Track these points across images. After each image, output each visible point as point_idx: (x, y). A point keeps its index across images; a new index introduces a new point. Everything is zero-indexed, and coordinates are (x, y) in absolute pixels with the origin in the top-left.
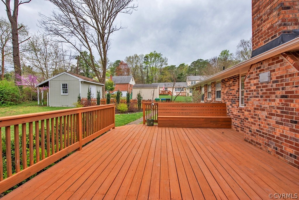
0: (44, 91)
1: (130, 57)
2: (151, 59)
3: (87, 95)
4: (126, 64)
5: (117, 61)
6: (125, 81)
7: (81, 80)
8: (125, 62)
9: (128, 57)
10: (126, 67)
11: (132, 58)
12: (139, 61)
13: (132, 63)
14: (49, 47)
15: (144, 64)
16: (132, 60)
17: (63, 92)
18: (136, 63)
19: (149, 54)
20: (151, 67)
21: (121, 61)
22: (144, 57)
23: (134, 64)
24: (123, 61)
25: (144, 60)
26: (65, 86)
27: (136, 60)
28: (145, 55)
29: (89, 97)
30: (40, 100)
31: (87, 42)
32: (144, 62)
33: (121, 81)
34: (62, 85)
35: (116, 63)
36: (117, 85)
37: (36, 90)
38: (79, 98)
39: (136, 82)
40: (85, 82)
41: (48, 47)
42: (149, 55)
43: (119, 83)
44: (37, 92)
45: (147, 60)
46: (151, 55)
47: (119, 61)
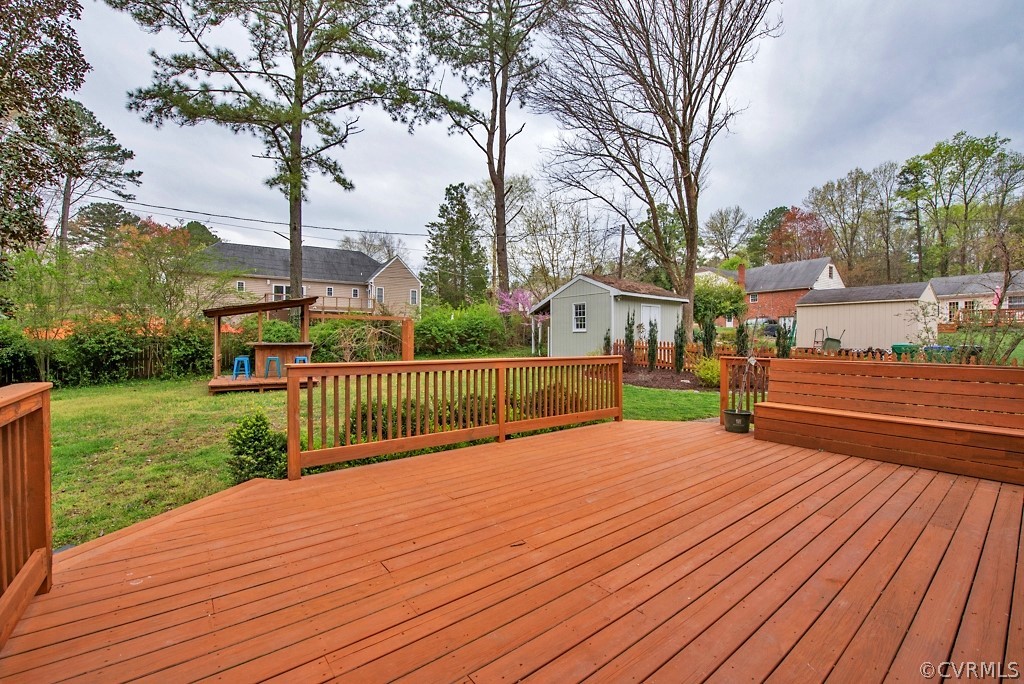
0: (543, 322)
1: (829, 187)
2: (938, 173)
3: (624, 332)
4: (811, 217)
5: (772, 212)
6: (796, 279)
7: (614, 292)
8: (806, 210)
9: (820, 186)
10: (810, 227)
11: (839, 186)
12: (874, 192)
13: (836, 208)
14: (561, 218)
15: (900, 200)
16: (836, 195)
17: (577, 327)
18: (858, 204)
19: (929, 151)
20: (940, 204)
21: (789, 208)
22: (898, 172)
23: (849, 210)
24: (799, 205)
25: (901, 183)
26: (580, 310)
27: (859, 192)
28: (902, 163)
29: (629, 339)
30: (536, 344)
31: (643, 184)
32: (901, 193)
33: (781, 281)
34: (574, 308)
35: (771, 220)
36: (764, 296)
37: (529, 321)
38: (607, 340)
39: (848, 282)
40: (624, 298)
41: (559, 217)
42: (926, 158)
43: (770, 288)
44: (530, 327)
45: (916, 181)
46: (940, 155)
47: (782, 210)
